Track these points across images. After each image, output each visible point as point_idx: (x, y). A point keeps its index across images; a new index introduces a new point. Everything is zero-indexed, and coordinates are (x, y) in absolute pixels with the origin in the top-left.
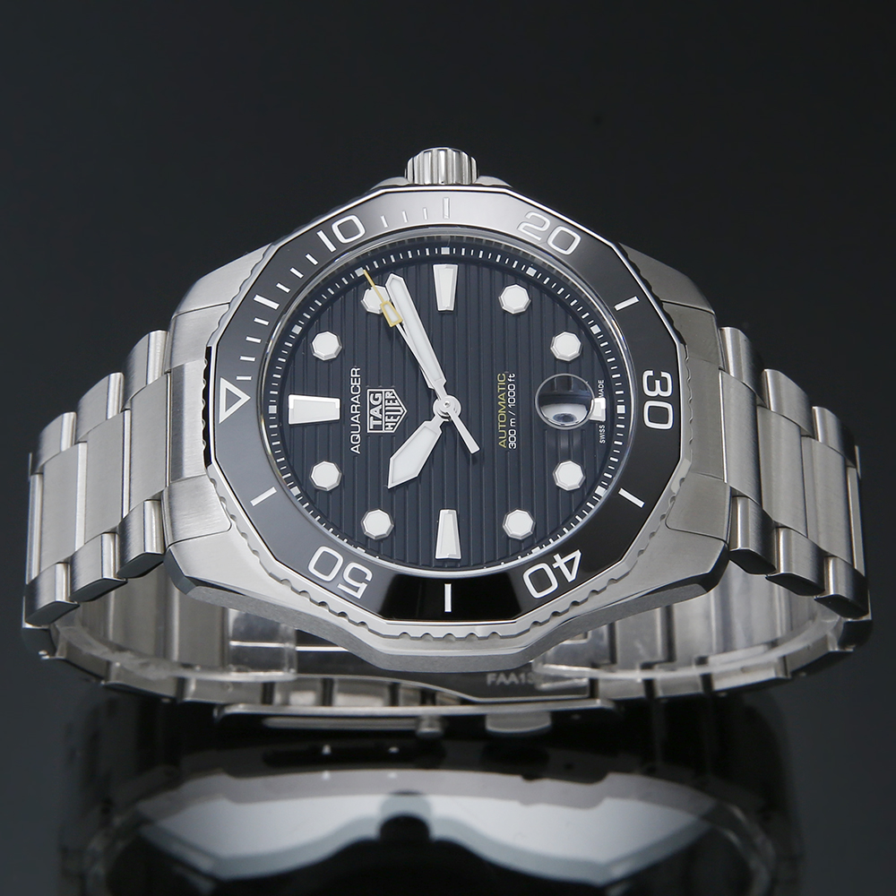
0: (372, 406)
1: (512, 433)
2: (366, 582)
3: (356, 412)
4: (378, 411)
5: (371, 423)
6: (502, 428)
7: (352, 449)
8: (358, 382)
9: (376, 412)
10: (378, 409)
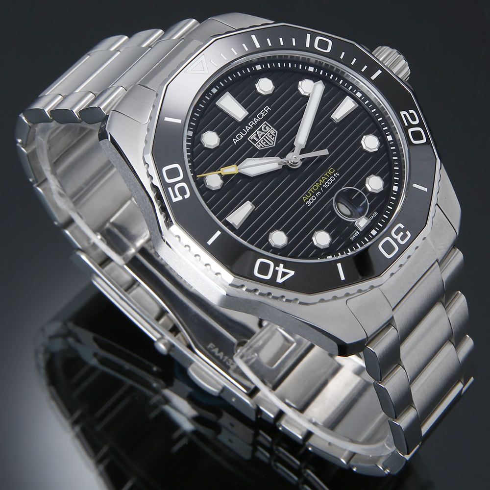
0: (261, 130)
1: (314, 198)
2: (183, 197)
3: (251, 126)
5: (253, 136)
6: (311, 192)
7: (234, 140)
8: (264, 114)
9: (260, 134)
10: (262, 133)
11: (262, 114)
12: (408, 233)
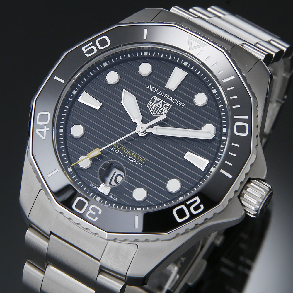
0: (163, 103)
1: (117, 151)
2: (86, 53)
3: (165, 96)
4: (160, 104)
5: (157, 99)
7: (150, 86)
8: (177, 103)
9: (160, 103)
10: (161, 105)
11: (177, 102)
12: (96, 218)
